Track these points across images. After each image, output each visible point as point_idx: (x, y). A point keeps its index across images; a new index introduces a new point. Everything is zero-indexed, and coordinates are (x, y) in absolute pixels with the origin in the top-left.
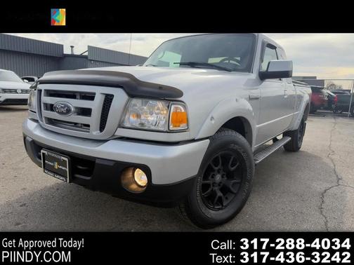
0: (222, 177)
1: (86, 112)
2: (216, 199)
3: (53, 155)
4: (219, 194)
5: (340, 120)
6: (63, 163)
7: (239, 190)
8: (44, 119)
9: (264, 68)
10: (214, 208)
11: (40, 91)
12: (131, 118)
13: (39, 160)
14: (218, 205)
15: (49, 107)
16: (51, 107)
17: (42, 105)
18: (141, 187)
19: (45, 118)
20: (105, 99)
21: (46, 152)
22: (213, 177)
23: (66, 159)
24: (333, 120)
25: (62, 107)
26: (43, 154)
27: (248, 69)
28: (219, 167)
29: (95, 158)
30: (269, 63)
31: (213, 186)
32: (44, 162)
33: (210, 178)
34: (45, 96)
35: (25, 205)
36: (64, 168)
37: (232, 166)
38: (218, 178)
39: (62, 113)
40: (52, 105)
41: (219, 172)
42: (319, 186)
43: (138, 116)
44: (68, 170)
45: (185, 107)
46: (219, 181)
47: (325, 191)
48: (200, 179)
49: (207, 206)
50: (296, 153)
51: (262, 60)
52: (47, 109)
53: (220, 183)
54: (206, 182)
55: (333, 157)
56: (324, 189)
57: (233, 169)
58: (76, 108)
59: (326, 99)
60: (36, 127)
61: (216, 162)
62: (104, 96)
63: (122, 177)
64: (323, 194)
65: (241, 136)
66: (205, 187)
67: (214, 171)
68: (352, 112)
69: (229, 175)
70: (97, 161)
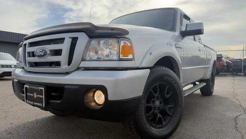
0: (161, 103)
1: (58, 53)
2: (157, 119)
3: (33, 87)
4: (159, 116)
5: (237, 78)
6: (40, 92)
7: (173, 113)
8: (27, 64)
9: (184, 29)
10: (156, 126)
11: (25, 45)
12: (91, 53)
13: (23, 95)
14: (159, 125)
15: (31, 54)
16: (33, 54)
17: (26, 53)
18: (99, 105)
19: (29, 63)
20: (72, 41)
21: (28, 86)
22: (153, 103)
23: (43, 89)
24: (232, 78)
25: (40, 52)
26: (26, 88)
27: (173, 29)
28: (158, 93)
29: (64, 85)
30: (187, 25)
31: (154, 109)
32: (26, 95)
33: (151, 103)
34: (28, 47)
35: (11, 133)
36: (41, 96)
37: (168, 94)
38: (157, 103)
39: (40, 56)
40: (33, 52)
41: (158, 99)
42: (232, 114)
43: (96, 52)
44: (44, 97)
45: (131, 43)
46: (158, 106)
47: (237, 117)
48: (144, 102)
49: (151, 125)
50: (211, 96)
51: (181, 24)
52: (29, 56)
53: (159, 107)
54: (148, 105)
55: (237, 98)
56: (235, 116)
57: (168, 96)
58: (51, 51)
59: (225, 64)
60: (21, 71)
61: (155, 90)
62: (71, 40)
63: (85, 98)
64: (236, 119)
65: (172, 72)
66: (148, 109)
67: (154, 97)
68: (244, 72)
69: (166, 101)
70: (66, 87)
